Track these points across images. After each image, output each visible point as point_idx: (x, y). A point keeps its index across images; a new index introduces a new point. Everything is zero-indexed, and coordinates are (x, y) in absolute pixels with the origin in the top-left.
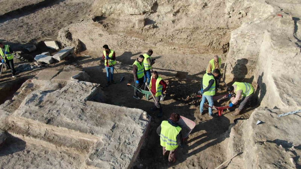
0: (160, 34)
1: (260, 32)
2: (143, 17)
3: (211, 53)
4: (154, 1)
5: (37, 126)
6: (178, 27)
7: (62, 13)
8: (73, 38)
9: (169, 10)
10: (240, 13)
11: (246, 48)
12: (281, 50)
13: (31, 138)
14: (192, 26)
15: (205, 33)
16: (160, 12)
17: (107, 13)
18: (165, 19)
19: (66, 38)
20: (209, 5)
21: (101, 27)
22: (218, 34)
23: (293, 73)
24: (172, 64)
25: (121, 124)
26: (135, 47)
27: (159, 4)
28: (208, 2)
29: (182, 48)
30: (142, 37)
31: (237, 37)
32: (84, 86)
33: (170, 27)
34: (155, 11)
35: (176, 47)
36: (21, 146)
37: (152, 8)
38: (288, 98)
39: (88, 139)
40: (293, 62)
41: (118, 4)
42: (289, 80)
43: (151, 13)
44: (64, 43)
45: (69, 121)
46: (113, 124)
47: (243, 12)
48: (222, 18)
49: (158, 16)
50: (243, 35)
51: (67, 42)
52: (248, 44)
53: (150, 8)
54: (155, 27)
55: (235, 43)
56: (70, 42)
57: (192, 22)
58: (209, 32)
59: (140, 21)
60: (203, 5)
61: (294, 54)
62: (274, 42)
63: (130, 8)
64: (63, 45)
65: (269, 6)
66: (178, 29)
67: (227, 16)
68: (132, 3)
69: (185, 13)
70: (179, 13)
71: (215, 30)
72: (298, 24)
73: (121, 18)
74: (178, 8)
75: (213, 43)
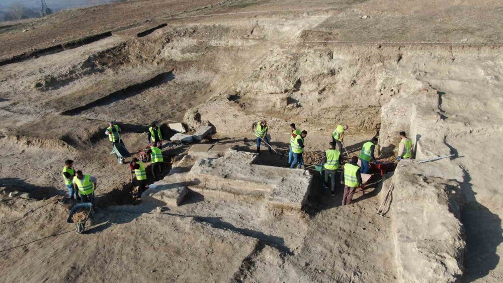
0: (305, 113)
1: (408, 105)
2: (285, 95)
3: (363, 134)
4: (297, 79)
5: (215, 182)
6: (324, 106)
7: (175, 93)
8: (201, 119)
9: (314, 88)
10: (392, 90)
11: (397, 121)
12: (424, 118)
13: (211, 190)
14: (340, 105)
15: (356, 112)
16: (303, 90)
17: (243, 91)
18: (309, 97)
19: (195, 119)
20: (358, 82)
21: (237, 108)
22: (370, 113)
23: (435, 136)
24: (320, 145)
25: (289, 178)
26: (276, 128)
27: (302, 82)
28: (357, 79)
29: (330, 128)
30: (285, 116)
31: (388, 111)
32: (244, 155)
33: (315, 106)
34: (298, 90)
35: (323, 128)
36: (200, 198)
37: (295, 86)
38: (428, 152)
39: (262, 190)
40: (435, 128)
41: (256, 82)
42: (431, 141)
43: (294, 91)
44: (192, 125)
45: (243, 176)
46: (281, 178)
47: (395, 89)
48: (373, 96)
49: (302, 94)
50: (393, 109)
51: (195, 124)
52: (398, 117)
53: (292, 86)
54: (298, 106)
55: (386, 117)
56: (198, 124)
57: (340, 100)
58: (359, 110)
59: (283, 100)
60: (352, 82)
61: (435, 121)
62: (418, 112)
63: (270, 86)
64: (191, 128)
65: (419, 82)
66: (325, 108)
67: (378, 94)
68: (272, 80)
69: (331, 91)
70: (325, 91)
71: (366, 109)
72: (442, 97)
73: (258, 97)
74: (324, 86)
75: (366, 122)
